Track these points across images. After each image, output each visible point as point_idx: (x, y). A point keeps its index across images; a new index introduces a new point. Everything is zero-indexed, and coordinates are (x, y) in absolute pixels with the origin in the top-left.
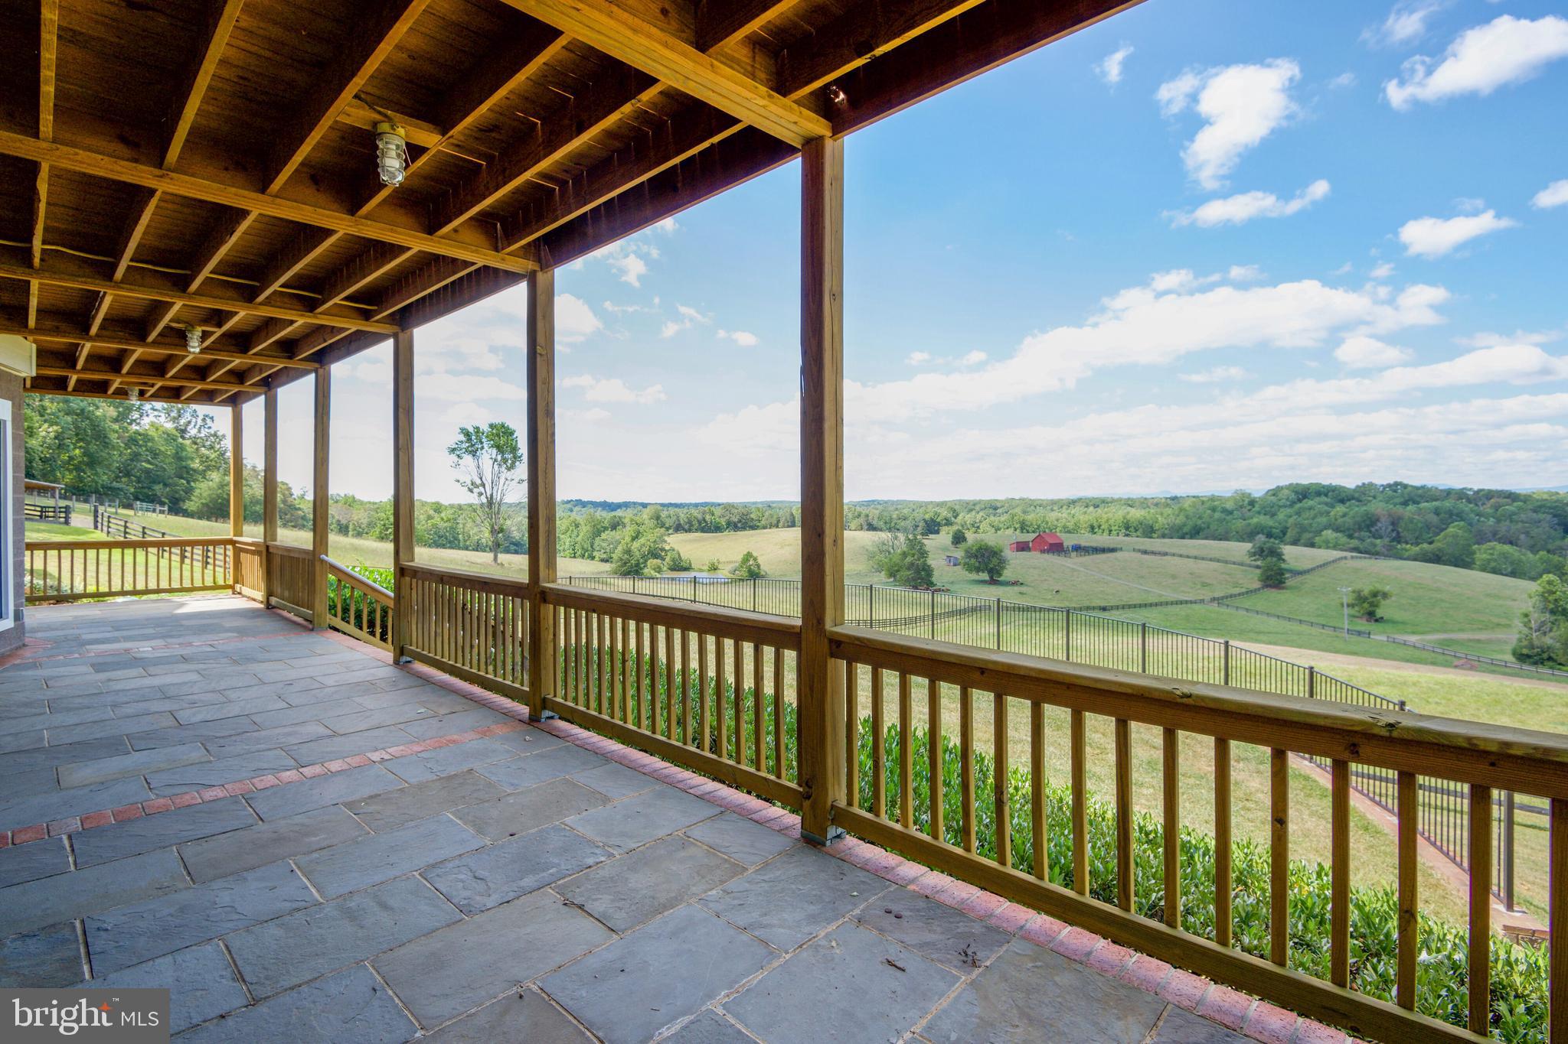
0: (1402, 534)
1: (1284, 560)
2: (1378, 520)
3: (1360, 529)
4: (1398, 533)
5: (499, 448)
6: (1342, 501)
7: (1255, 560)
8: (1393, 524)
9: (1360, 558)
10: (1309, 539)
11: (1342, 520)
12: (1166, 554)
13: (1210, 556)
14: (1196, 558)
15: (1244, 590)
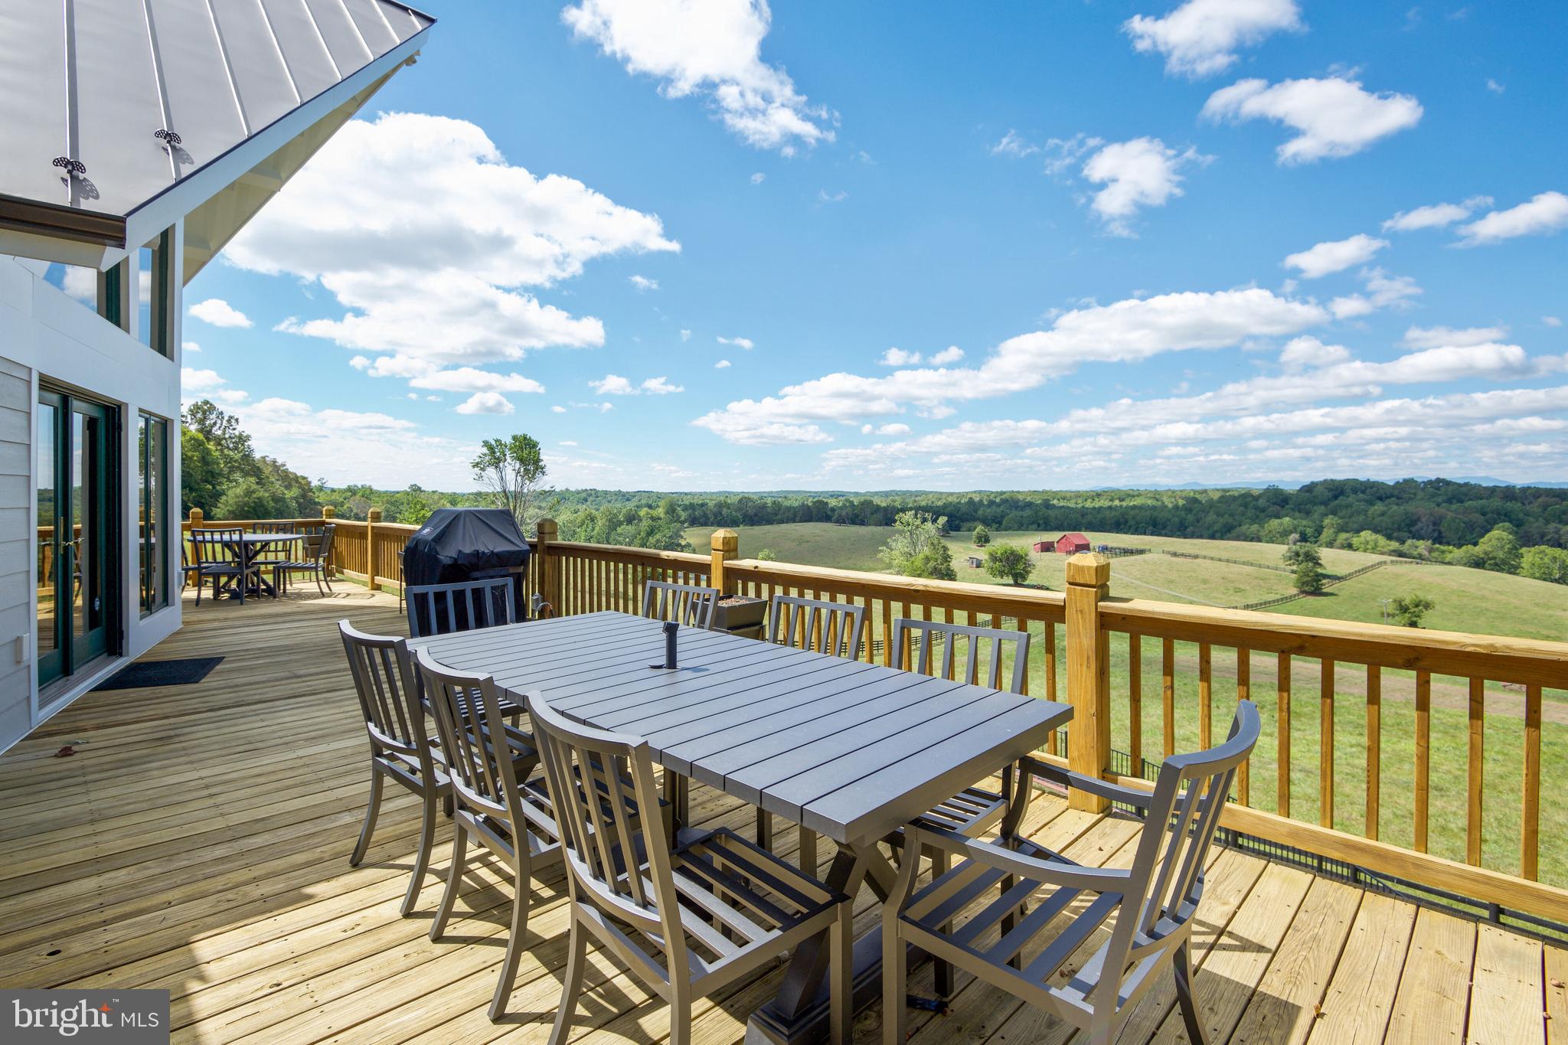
0: (1444, 534)
1: (1320, 565)
2: (1419, 519)
3: (1399, 529)
4: (1440, 532)
5: (522, 461)
6: (1381, 499)
7: (1290, 565)
8: (1435, 524)
9: (1401, 562)
10: (1346, 539)
11: (1380, 519)
12: (1196, 557)
13: (1242, 560)
14: (1228, 561)
15: (1278, 597)
